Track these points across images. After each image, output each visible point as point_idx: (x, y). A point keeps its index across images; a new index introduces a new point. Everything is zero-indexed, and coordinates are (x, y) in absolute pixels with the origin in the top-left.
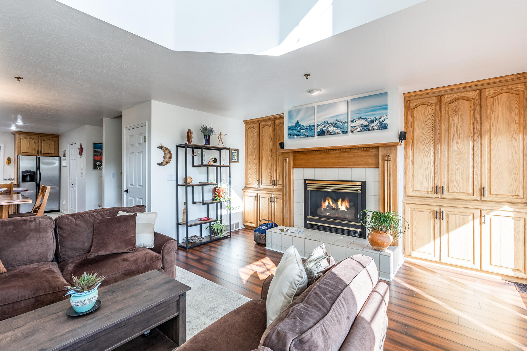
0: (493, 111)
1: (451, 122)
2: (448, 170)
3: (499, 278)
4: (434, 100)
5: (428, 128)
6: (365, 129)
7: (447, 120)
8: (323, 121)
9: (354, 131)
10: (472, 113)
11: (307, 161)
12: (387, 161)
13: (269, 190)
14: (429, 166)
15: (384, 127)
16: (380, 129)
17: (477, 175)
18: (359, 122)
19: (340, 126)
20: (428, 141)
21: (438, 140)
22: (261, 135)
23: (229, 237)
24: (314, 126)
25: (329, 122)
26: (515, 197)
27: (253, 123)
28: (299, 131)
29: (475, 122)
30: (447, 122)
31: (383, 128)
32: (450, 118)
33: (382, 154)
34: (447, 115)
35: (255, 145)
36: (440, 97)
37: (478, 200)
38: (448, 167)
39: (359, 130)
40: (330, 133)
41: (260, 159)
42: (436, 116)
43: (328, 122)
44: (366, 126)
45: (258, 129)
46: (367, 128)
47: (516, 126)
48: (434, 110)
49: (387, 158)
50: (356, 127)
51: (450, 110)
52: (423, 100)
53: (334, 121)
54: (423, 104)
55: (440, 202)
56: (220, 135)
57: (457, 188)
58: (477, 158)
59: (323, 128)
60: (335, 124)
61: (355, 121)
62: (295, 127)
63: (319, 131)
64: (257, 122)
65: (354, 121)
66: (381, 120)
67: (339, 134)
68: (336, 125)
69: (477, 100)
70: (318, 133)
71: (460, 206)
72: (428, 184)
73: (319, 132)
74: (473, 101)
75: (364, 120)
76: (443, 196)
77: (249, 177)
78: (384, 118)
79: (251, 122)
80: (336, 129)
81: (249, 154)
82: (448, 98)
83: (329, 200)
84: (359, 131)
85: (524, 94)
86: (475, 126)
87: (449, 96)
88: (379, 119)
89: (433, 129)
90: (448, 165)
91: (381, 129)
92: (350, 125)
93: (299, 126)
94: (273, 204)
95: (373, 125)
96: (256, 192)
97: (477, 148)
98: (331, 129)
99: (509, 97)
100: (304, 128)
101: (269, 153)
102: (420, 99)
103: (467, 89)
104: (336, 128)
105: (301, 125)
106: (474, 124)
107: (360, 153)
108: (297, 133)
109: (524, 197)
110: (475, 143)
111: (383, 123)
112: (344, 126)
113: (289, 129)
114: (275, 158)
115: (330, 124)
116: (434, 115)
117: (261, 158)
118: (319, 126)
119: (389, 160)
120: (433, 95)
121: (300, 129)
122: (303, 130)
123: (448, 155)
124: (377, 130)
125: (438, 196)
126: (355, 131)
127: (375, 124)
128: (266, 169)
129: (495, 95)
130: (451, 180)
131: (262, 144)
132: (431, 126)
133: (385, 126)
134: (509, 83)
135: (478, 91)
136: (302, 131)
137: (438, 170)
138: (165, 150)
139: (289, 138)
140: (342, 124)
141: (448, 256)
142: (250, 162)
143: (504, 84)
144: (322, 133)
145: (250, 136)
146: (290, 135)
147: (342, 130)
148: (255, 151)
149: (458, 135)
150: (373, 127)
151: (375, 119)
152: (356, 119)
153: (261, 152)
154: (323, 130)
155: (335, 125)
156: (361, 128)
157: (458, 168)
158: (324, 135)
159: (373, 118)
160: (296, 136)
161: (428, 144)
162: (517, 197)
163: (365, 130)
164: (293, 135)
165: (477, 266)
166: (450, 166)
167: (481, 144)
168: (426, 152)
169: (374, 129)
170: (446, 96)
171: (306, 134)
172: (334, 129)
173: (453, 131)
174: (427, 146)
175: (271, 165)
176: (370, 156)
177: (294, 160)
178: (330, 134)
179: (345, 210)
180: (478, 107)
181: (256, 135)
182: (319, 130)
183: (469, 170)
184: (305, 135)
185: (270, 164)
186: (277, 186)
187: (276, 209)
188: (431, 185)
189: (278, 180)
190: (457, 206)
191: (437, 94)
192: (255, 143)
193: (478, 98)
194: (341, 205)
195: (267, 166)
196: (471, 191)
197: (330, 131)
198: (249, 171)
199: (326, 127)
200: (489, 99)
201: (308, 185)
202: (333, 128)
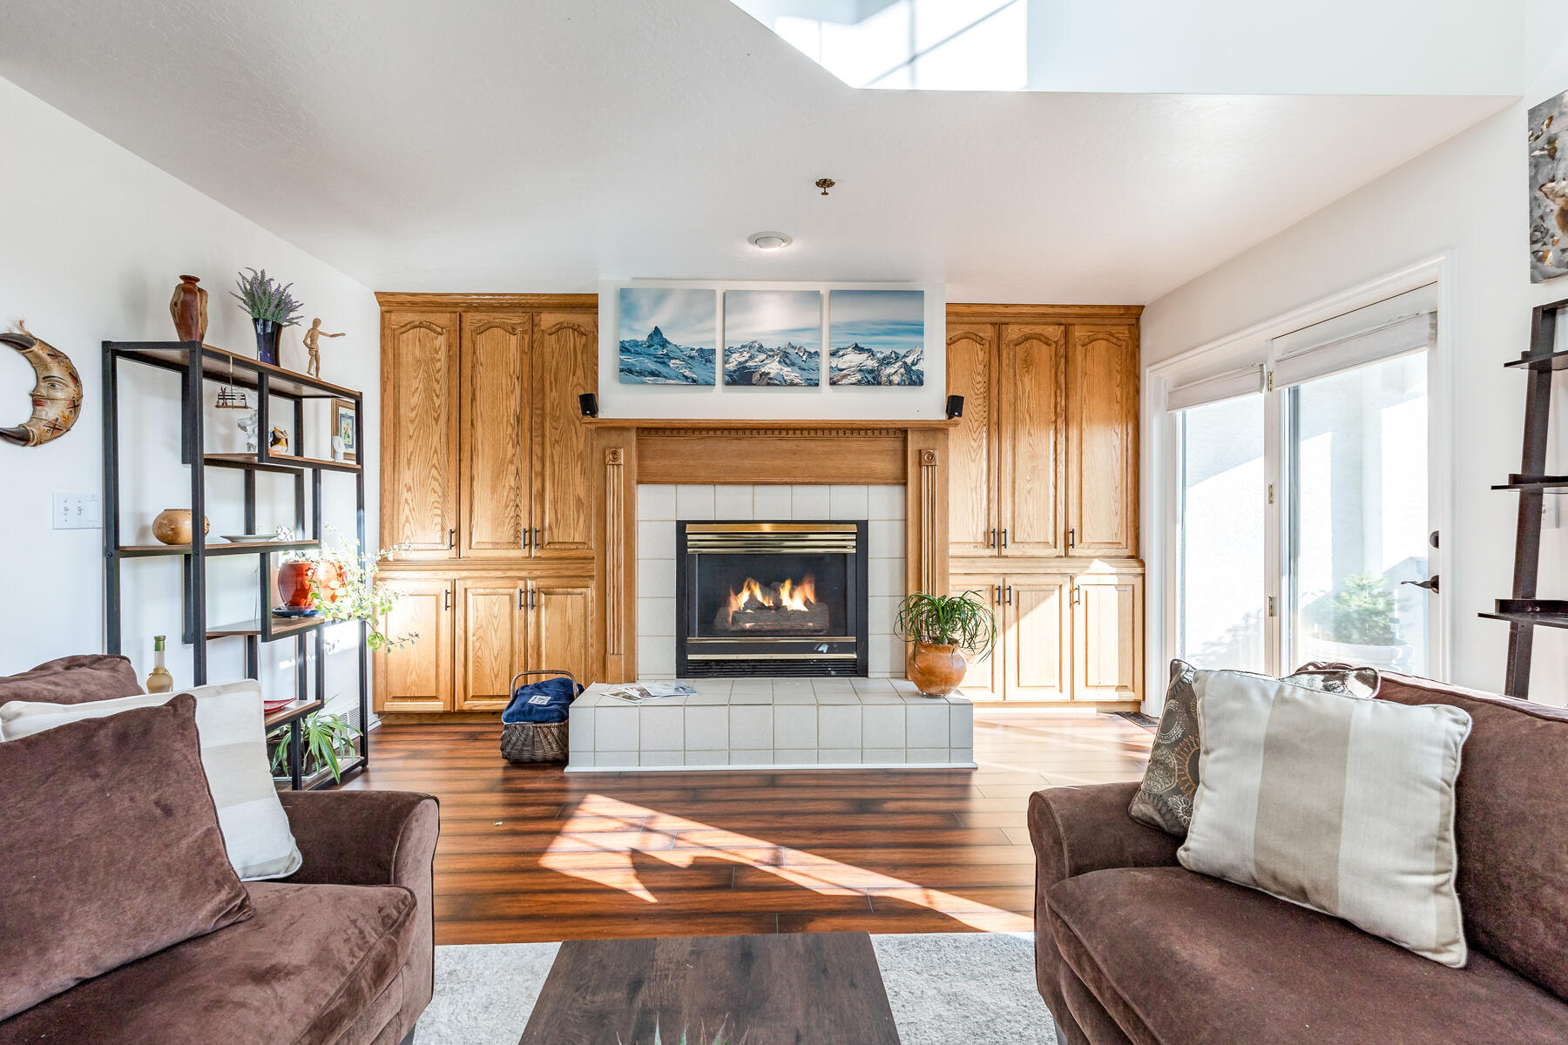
0: (1086, 374)
1: (1020, 386)
2: (1014, 493)
3: (1093, 710)
4: (988, 332)
5: (976, 394)
6: (870, 379)
7: (1012, 381)
8: (747, 340)
9: (838, 380)
10: (1053, 371)
11: (692, 463)
12: (928, 466)
13: (509, 564)
14: (978, 485)
15: (914, 379)
16: (905, 385)
17: (1061, 504)
18: (853, 359)
19: (798, 361)
20: (976, 424)
21: (994, 425)
22: (467, 360)
23: (360, 768)
24: (713, 351)
25: (766, 346)
26: (1115, 546)
27: (427, 309)
28: (664, 363)
29: (1059, 391)
30: (1012, 385)
31: (912, 383)
32: (1018, 377)
33: (916, 448)
34: (1011, 371)
35: (438, 396)
36: (999, 326)
37: (1061, 557)
38: (1014, 487)
39: (853, 380)
40: (770, 379)
41: (460, 449)
42: (992, 369)
43: (761, 346)
44: (871, 372)
45: (453, 335)
46: (874, 378)
47: (1117, 407)
48: (987, 355)
49: (926, 459)
50: (844, 372)
51: (1018, 359)
52: (966, 328)
53: (782, 347)
54: (966, 336)
55: (1000, 566)
56: (313, 334)
57: (1028, 534)
58: (1061, 468)
59: (746, 361)
60: (786, 355)
61: (843, 355)
62: (649, 347)
63: (732, 369)
64: (453, 309)
65: (841, 353)
66: (909, 360)
67: (796, 385)
68: (787, 357)
69: (1061, 346)
70: (730, 376)
71: (1038, 571)
72: (977, 525)
73: (735, 371)
74: (1054, 346)
75: (866, 355)
76: (1004, 552)
77: (407, 521)
78: (915, 356)
79: (413, 303)
80: (789, 369)
81: (408, 428)
82: (1013, 332)
83: (753, 586)
84: (854, 384)
85: (1127, 347)
86: (1059, 400)
87: (1016, 327)
88: (905, 356)
89: (985, 398)
90: (1014, 482)
91: (909, 384)
92: (825, 362)
93: (663, 346)
94: (531, 615)
95: (890, 370)
96: (449, 577)
97: (1061, 447)
98: (773, 367)
99: (1107, 350)
100: (680, 354)
101: (510, 429)
102: (962, 323)
103: (1044, 320)
104: (788, 366)
105: (669, 343)
106: (1056, 396)
107: (856, 444)
108: (654, 367)
109: (1127, 545)
110: (1059, 436)
111: (914, 368)
112: (812, 363)
113: (624, 349)
114: (537, 449)
115: (771, 353)
116: (988, 365)
117: (466, 447)
118: (734, 355)
119: (933, 463)
120: (985, 319)
121: (667, 355)
122: (677, 362)
123: (1014, 459)
124: (898, 384)
125: (995, 552)
126: (843, 382)
127: (895, 370)
128: (494, 489)
129: (1087, 340)
130: (1019, 514)
131: (474, 394)
132: (982, 390)
133: (918, 377)
134: (1106, 321)
135: (1062, 328)
136: (673, 361)
137: (994, 494)
138: (49, 359)
139: (622, 381)
140: (805, 357)
141: (1019, 686)
142: (409, 460)
143: (1098, 321)
144: (742, 377)
145: (410, 359)
146: (627, 371)
147: (806, 375)
148: (437, 420)
149: (1030, 416)
150: (889, 375)
151: (893, 355)
152: (844, 349)
153: (466, 425)
154: (746, 368)
155: (785, 358)
156: (859, 376)
157: (1031, 489)
158: (750, 383)
159: (888, 353)
160: (652, 378)
161: (977, 433)
162: (1118, 545)
163: (868, 383)
164: (641, 373)
165: (1066, 696)
166: (1017, 485)
167: (1067, 438)
168: (972, 452)
169: (891, 383)
170: (1010, 327)
171: (687, 373)
172: (781, 369)
173: (1022, 407)
174: (975, 436)
175: (517, 474)
176: (881, 452)
177: (641, 457)
178: (768, 384)
179: (804, 609)
180: (1063, 361)
181: (442, 355)
182: (731, 366)
183: (1048, 494)
184: (684, 375)
185: (512, 468)
186: (542, 548)
187: (547, 629)
188: (982, 527)
189: (551, 528)
190: (1033, 571)
191: (994, 320)
192: (437, 387)
193: (1063, 342)
194: (791, 596)
195: (497, 477)
196: (1051, 540)
197: (769, 373)
198: (406, 495)
199: (757, 360)
200: (1079, 348)
201: (689, 537)
202: (780, 367)
